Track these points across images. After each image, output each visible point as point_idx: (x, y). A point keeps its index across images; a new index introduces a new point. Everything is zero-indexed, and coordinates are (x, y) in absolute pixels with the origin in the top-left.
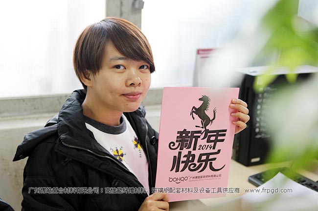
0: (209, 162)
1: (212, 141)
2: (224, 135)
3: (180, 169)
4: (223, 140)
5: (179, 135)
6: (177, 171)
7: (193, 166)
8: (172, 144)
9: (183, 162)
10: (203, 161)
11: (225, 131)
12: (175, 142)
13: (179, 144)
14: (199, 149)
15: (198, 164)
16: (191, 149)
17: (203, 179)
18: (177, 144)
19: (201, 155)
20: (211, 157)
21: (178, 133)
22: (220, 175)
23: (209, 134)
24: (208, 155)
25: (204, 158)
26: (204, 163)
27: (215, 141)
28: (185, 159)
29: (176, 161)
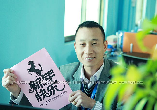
0: (55, 89)
1: (48, 79)
2: (53, 72)
3: (42, 99)
4: (54, 75)
5: (30, 85)
6: (41, 100)
7: (47, 94)
8: (30, 91)
9: (41, 95)
10: (51, 89)
11: (52, 70)
12: (30, 89)
13: (33, 89)
14: (44, 86)
15: (49, 92)
16: (41, 88)
17: (58, 97)
18: (32, 89)
19: (48, 88)
20: (54, 86)
21: (29, 84)
22: (66, 91)
23: (44, 77)
24: (51, 86)
25: (50, 88)
26: (52, 90)
27: (50, 78)
28: (41, 93)
29: (38, 96)
